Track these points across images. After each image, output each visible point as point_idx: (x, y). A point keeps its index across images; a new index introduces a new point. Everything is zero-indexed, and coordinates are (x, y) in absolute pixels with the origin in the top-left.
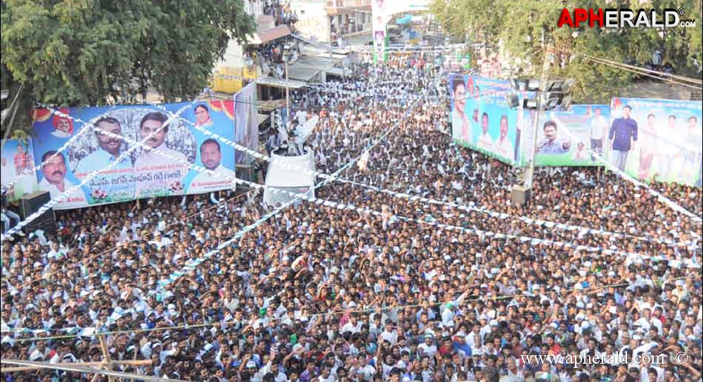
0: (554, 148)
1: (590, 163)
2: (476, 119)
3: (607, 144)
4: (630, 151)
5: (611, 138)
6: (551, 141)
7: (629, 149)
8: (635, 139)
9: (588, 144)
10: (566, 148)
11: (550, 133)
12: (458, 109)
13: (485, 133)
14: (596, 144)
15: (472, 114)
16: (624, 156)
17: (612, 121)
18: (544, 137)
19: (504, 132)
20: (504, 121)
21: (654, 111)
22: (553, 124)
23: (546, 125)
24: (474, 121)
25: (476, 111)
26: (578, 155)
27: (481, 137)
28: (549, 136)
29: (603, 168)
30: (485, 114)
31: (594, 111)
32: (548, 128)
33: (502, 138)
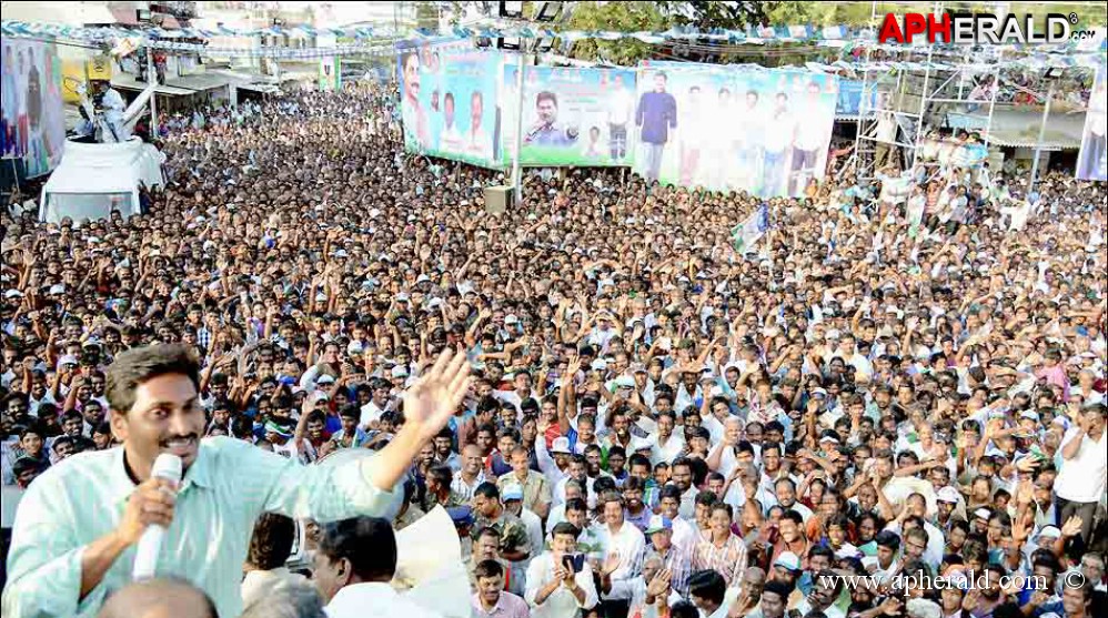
0: (553, 136)
1: (610, 162)
2: (436, 106)
3: (634, 132)
4: (666, 145)
5: (638, 123)
6: (549, 124)
7: (666, 140)
8: (674, 125)
9: (605, 131)
10: (572, 137)
11: (547, 111)
12: (412, 97)
13: (449, 126)
14: (618, 132)
15: (430, 99)
16: (659, 151)
17: (639, 96)
18: (537, 117)
19: (476, 117)
20: (477, 101)
21: (700, 82)
22: (552, 97)
23: (540, 98)
24: (434, 109)
25: (436, 94)
26: (591, 149)
27: (445, 134)
28: (545, 116)
29: (628, 170)
30: (449, 95)
31: (612, 79)
32: (543, 104)
33: (475, 127)
